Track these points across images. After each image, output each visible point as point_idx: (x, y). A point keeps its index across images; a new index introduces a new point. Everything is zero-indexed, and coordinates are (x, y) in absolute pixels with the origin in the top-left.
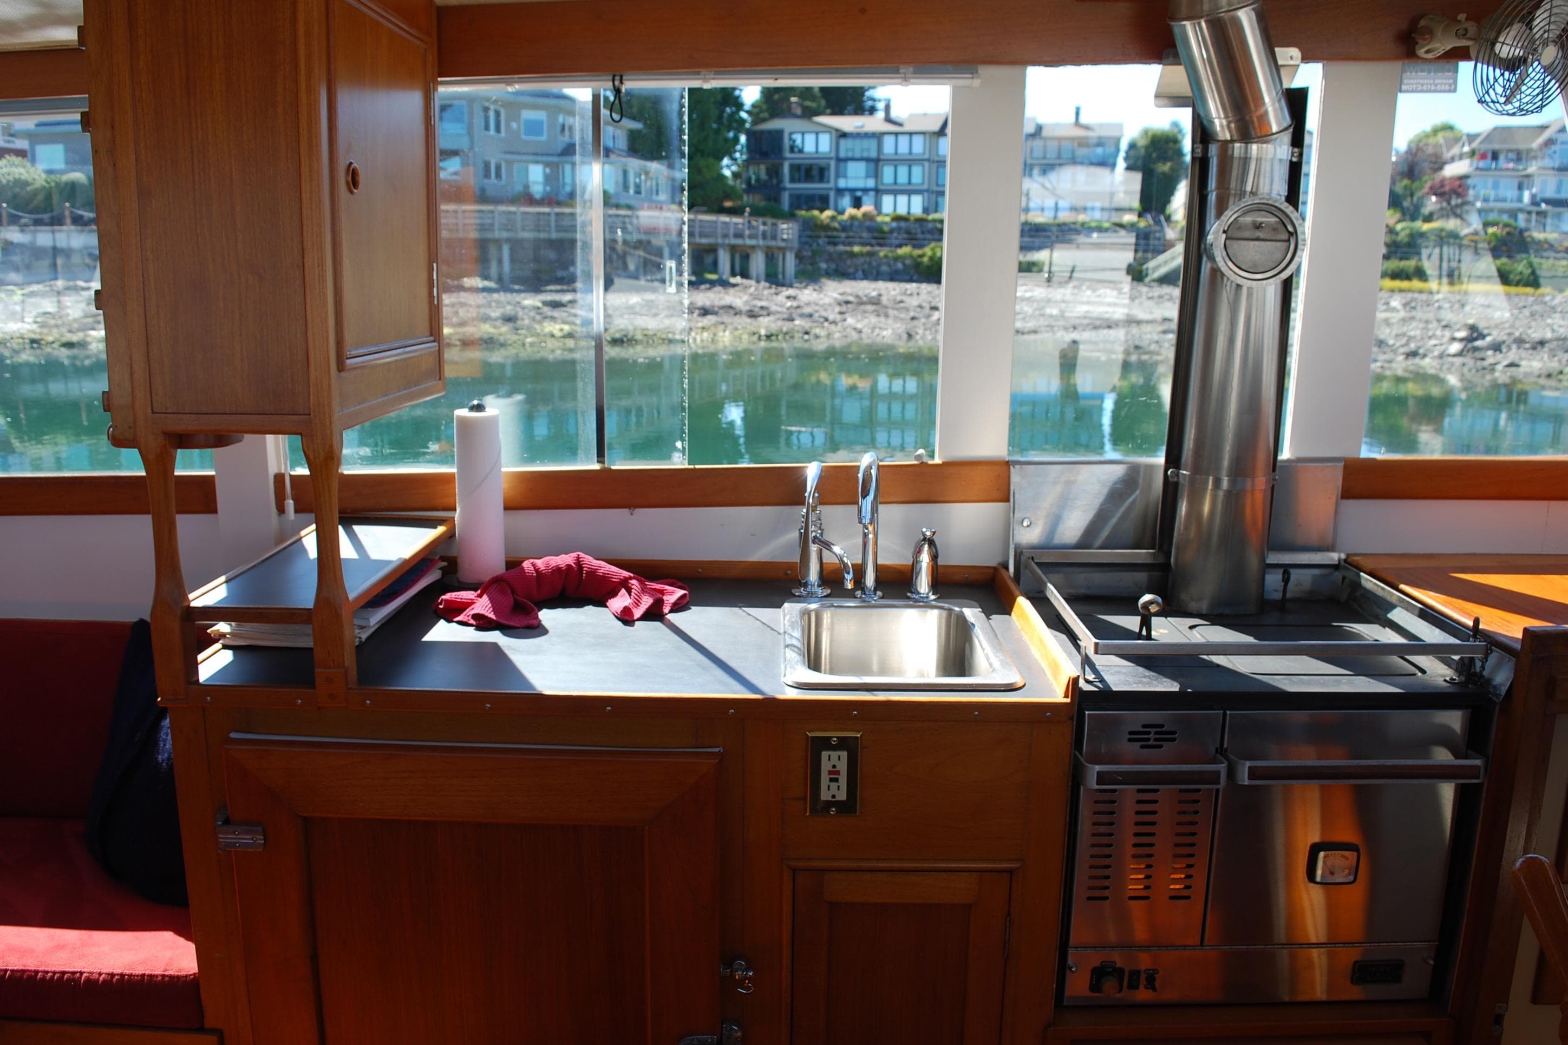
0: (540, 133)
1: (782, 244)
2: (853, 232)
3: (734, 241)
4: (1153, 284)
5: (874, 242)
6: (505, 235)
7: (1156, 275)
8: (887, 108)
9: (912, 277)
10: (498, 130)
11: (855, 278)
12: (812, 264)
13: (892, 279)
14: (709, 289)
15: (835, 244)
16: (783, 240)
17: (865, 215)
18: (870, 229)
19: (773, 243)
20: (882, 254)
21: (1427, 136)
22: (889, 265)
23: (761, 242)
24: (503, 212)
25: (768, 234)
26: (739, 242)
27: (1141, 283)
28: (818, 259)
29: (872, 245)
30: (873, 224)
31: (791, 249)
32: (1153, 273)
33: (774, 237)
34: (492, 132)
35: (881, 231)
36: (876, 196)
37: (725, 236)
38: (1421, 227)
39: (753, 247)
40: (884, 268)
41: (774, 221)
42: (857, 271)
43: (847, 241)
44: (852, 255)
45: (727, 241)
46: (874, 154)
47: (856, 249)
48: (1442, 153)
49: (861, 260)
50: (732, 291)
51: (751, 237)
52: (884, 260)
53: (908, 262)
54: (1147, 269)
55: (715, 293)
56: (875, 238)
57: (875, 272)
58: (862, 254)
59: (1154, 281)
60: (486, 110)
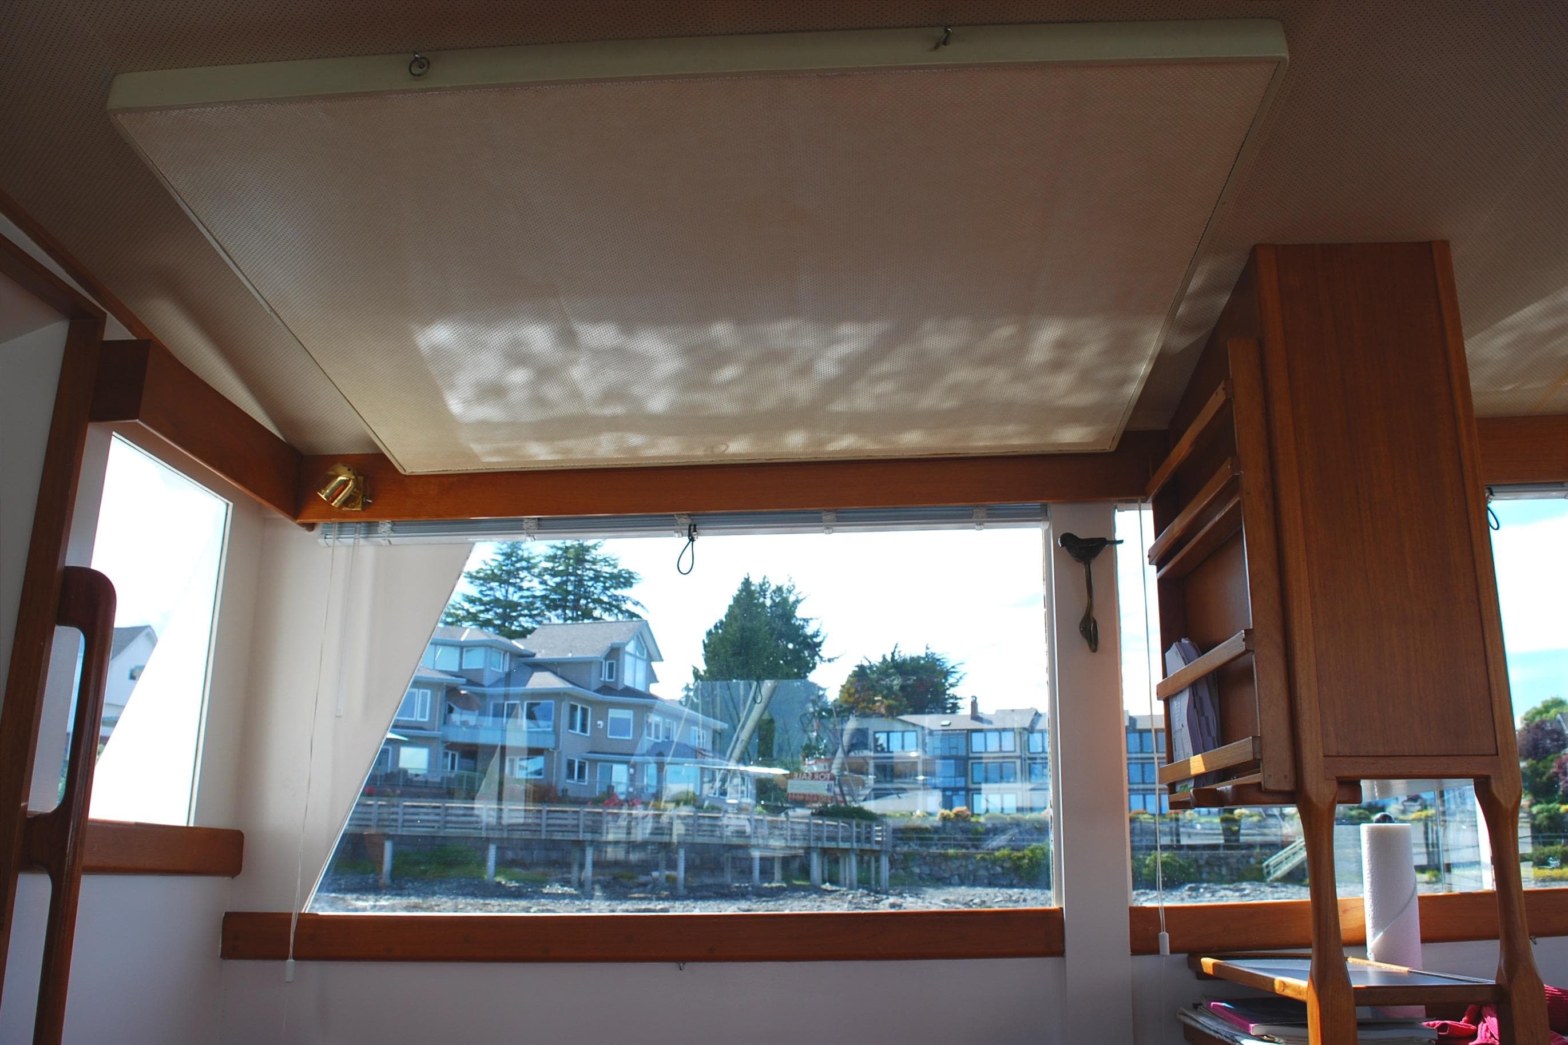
0: (626, 732)
1: (877, 847)
2: (946, 833)
3: (828, 845)
4: (1276, 884)
5: (969, 843)
6: (589, 837)
7: (1279, 873)
8: (974, 705)
9: (1012, 881)
10: (584, 729)
11: (950, 884)
12: (903, 869)
13: (990, 885)
14: (805, 897)
15: (928, 846)
16: (877, 842)
17: (957, 815)
18: (964, 831)
19: (867, 846)
20: (979, 857)
21: (1539, 712)
22: (987, 869)
23: (855, 845)
24: (589, 812)
25: (863, 837)
26: (832, 845)
27: (1263, 884)
28: (910, 864)
29: (968, 848)
30: (967, 825)
31: (886, 852)
32: (1274, 872)
33: (868, 840)
34: (578, 731)
35: (977, 832)
36: (967, 795)
37: (818, 839)
38: (1558, 809)
39: (846, 851)
40: (982, 872)
41: (868, 823)
42: (952, 875)
43: (940, 843)
44: (946, 858)
45: (820, 845)
46: (962, 753)
47: (951, 851)
48: (1562, 730)
49: (957, 863)
50: (828, 898)
51: (844, 840)
52: (982, 864)
53: (1007, 865)
54: (1268, 866)
55: (810, 901)
56: (969, 839)
57: (972, 878)
58: (956, 857)
59: (1277, 880)
60: (574, 708)
